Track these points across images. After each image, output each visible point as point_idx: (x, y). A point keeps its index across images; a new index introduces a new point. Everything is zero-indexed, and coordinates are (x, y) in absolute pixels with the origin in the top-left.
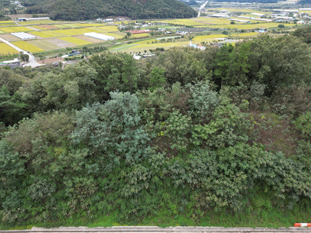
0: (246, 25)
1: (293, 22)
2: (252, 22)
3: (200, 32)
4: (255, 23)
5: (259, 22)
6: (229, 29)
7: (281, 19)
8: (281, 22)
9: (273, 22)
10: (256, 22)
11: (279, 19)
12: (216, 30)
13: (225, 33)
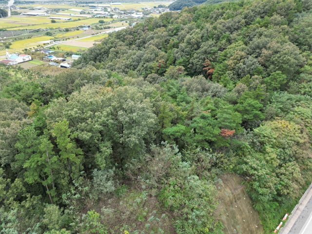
0: (68, 23)
1: (110, 17)
2: (73, 19)
3: (18, 36)
4: (77, 20)
5: (80, 18)
6: (51, 29)
7: (99, 14)
8: (100, 17)
9: (93, 17)
10: (77, 18)
11: (97, 14)
12: (38, 31)
13: (48, 34)
